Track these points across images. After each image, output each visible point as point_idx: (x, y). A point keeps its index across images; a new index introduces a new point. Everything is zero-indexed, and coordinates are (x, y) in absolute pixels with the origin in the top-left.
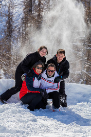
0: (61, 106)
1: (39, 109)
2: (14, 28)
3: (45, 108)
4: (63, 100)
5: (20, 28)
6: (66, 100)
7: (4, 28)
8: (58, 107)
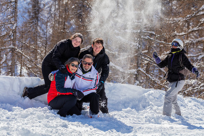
0: (100, 112)
1: (72, 115)
2: (42, 6)
3: (80, 114)
4: (102, 104)
5: (51, 7)
6: (106, 103)
7: (27, 6)
8: (97, 112)
